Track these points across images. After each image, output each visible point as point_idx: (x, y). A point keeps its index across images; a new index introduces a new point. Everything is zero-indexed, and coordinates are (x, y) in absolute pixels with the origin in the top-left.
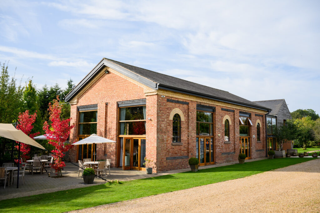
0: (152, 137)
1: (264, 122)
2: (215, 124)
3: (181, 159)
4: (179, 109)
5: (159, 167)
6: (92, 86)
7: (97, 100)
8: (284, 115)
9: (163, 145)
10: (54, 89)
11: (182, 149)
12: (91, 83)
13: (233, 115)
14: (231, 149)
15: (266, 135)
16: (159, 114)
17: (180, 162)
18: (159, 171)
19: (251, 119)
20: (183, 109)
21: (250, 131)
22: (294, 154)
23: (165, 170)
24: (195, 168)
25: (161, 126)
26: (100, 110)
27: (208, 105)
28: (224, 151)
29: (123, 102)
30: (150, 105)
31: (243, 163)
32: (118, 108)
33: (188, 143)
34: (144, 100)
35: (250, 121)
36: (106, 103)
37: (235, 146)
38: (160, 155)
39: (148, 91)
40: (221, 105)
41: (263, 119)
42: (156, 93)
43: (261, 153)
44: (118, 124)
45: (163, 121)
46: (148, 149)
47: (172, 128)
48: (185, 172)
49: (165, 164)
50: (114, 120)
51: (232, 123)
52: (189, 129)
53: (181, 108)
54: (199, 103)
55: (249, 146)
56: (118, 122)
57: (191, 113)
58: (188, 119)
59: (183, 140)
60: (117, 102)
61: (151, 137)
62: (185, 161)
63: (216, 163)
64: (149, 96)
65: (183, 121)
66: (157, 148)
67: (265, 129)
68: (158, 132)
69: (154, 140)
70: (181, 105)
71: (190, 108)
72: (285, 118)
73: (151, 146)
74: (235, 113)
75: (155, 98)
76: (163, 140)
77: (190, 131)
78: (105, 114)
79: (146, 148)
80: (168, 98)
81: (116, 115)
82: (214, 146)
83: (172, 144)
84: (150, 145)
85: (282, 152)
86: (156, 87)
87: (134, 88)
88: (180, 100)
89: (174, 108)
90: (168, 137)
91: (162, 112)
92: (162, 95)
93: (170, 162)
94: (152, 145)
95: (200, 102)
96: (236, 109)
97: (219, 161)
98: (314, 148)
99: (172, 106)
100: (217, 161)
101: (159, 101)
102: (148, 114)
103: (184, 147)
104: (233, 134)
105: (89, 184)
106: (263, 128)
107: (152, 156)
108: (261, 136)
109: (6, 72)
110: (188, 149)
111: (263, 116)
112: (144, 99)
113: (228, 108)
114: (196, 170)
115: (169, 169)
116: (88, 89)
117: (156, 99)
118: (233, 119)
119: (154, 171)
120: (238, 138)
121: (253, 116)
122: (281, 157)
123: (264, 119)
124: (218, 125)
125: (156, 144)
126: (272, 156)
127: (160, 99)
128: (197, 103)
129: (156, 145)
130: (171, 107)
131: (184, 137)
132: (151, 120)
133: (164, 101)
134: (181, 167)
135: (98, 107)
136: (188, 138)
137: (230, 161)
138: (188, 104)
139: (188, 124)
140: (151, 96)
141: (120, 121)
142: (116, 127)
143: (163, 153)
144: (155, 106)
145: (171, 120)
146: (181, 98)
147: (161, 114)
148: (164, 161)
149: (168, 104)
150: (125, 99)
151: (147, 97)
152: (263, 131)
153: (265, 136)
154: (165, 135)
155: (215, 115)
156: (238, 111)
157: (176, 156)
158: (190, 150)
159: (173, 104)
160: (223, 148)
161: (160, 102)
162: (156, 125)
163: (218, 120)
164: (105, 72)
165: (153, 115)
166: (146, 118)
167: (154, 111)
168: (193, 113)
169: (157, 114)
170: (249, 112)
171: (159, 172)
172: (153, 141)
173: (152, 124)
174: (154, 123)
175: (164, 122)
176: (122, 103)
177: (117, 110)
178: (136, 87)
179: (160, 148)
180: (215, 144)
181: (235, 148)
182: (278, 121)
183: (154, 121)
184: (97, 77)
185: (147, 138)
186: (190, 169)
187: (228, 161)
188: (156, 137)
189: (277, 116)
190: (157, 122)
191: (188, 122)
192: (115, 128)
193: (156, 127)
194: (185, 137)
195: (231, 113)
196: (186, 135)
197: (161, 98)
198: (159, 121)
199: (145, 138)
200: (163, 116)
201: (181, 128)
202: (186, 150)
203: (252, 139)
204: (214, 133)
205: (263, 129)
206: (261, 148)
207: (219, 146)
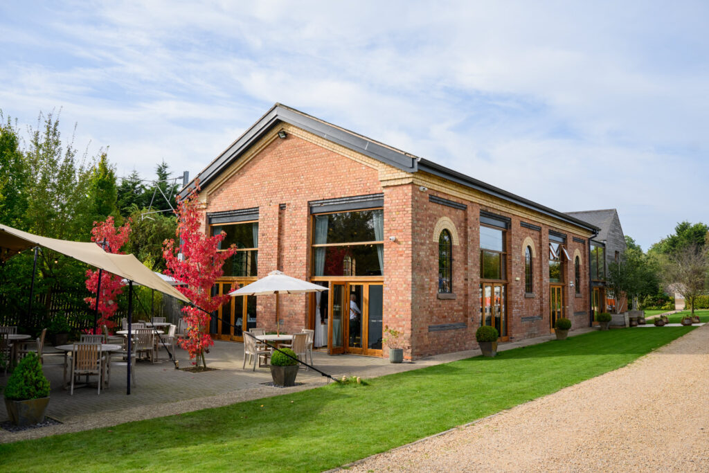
0: (401, 279)
1: (587, 254)
2: (511, 255)
3: (454, 331)
4: (449, 220)
5: (417, 348)
6: (245, 168)
7: (256, 199)
8: (616, 241)
9: (423, 298)
10: (130, 182)
11: (455, 308)
12: (242, 161)
13: (538, 238)
14: (535, 309)
15: (590, 282)
16: (416, 228)
17: (453, 337)
18: (416, 357)
19: (566, 249)
20: (456, 219)
21: (565, 272)
22: (642, 321)
23: (427, 355)
24: (490, 350)
25: (419, 255)
26: (266, 222)
27: (499, 213)
28: (525, 313)
29: (323, 202)
30: (394, 208)
31: (565, 338)
32: (311, 217)
33: (466, 295)
34: (379, 198)
35: (565, 251)
36: (280, 205)
37: (542, 303)
38: (418, 320)
39: (389, 176)
40: (521, 214)
41: (584, 247)
42: (410, 180)
43: (581, 319)
44: (310, 252)
45: (422, 244)
46: (390, 307)
47: (437, 261)
48: (468, 357)
49: (426, 341)
50: (301, 243)
51: (537, 255)
52: (467, 264)
53: (452, 217)
54: (484, 208)
55: (564, 305)
56: (310, 248)
57: (471, 228)
58: (466, 242)
59: (456, 287)
60: (309, 202)
61: (397, 279)
62: (460, 334)
63: (511, 338)
64: (392, 188)
65: (456, 247)
66: (411, 304)
67: (588, 269)
68: (413, 269)
69: (404, 286)
70: (453, 211)
71: (468, 217)
72: (617, 249)
73: (396, 301)
74: (543, 234)
75: (406, 191)
76: (422, 287)
77: (469, 268)
78: (277, 229)
79: (384, 304)
80: (431, 192)
81: (306, 232)
82: (508, 303)
83: (438, 296)
84: (393, 298)
85: (624, 317)
86: (413, 167)
87: (351, 170)
88: (452, 199)
89: (440, 217)
90: (431, 281)
91: (420, 223)
92: (421, 184)
93: (434, 337)
94: (400, 298)
95: (486, 206)
96: (543, 224)
97: (518, 335)
98: (651, 310)
99: (437, 211)
100: (513, 335)
101: (416, 198)
102: (388, 229)
103: (458, 304)
104: (538, 278)
105: (287, 386)
106: (585, 266)
107: (400, 323)
108: (582, 283)
109: (55, 134)
110: (466, 307)
111: (584, 243)
112: (378, 195)
113: (531, 223)
114: (494, 353)
115: (434, 353)
116: (234, 174)
117: (410, 194)
118: (538, 245)
119: (407, 356)
120: (547, 286)
121: (570, 242)
122: (622, 326)
123: (587, 247)
124: (516, 258)
125: (411, 295)
126: (606, 325)
127: (416, 195)
128: (480, 208)
129: (410, 299)
130: (436, 213)
131: (458, 282)
132: (396, 241)
133: (424, 200)
134: (453, 348)
135: (260, 215)
136: (466, 285)
137: (535, 334)
138: (466, 208)
139: (464, 253)
140: (398, 188)
141: (317, 245)
142: (305, 258)
143: (423, 317)
144: (406, 209)
145: (435, 243)
146: (454, 195)
147: (418, 229)
148: (425, 334)
149: (430, 206)
150: (330, 195)
151: (384, 191)
152: (585, 273)
153: (588, 283)
154: (426, 274)
155: (511, 234)
156: (547, 230)
157: (444, 323)
158: (469, 310)
159: (440, 208)
160: (522, 307)
161: (417, 201)
162: (411, 252)
163: (516, 246)
164: (277, 135)
165: (401, 231)
166: (385, 238)
167: (404, 222)
168: (474, 229)
169: (413, 227)
170: (564, 233)
171: (417, 359)
172: (402, 289)
173: (400, 249)
174: (404, 249)
175: (425, 247)
176: (322, 204)
177: (308, 221)
178: (357, 169)
179: (418, 304)
180: (509, 299)
181: (541, 307)
182: (607, 254)
183: (404, 243)
184: (257, 147)
185: (388, 283)
186: (479, 352)
187: (531, 334)
188: (411, 280)
189: (605, 242)
190: (412, 244)
191: (466, 250)
192: (305, 261)
193: (411, 258)
194: (460, 281)
195: (535, 232)
196: (462, 277)
197: (418, 193)
198: (416, 243)
199: (383, 282)
200: (423, 233)
201: (453, 262)
202: (461, 311)
203: (569, 288)
204: (509, 275)
205: (585, 269)
206: (582, 309)
207: (517, 302)
